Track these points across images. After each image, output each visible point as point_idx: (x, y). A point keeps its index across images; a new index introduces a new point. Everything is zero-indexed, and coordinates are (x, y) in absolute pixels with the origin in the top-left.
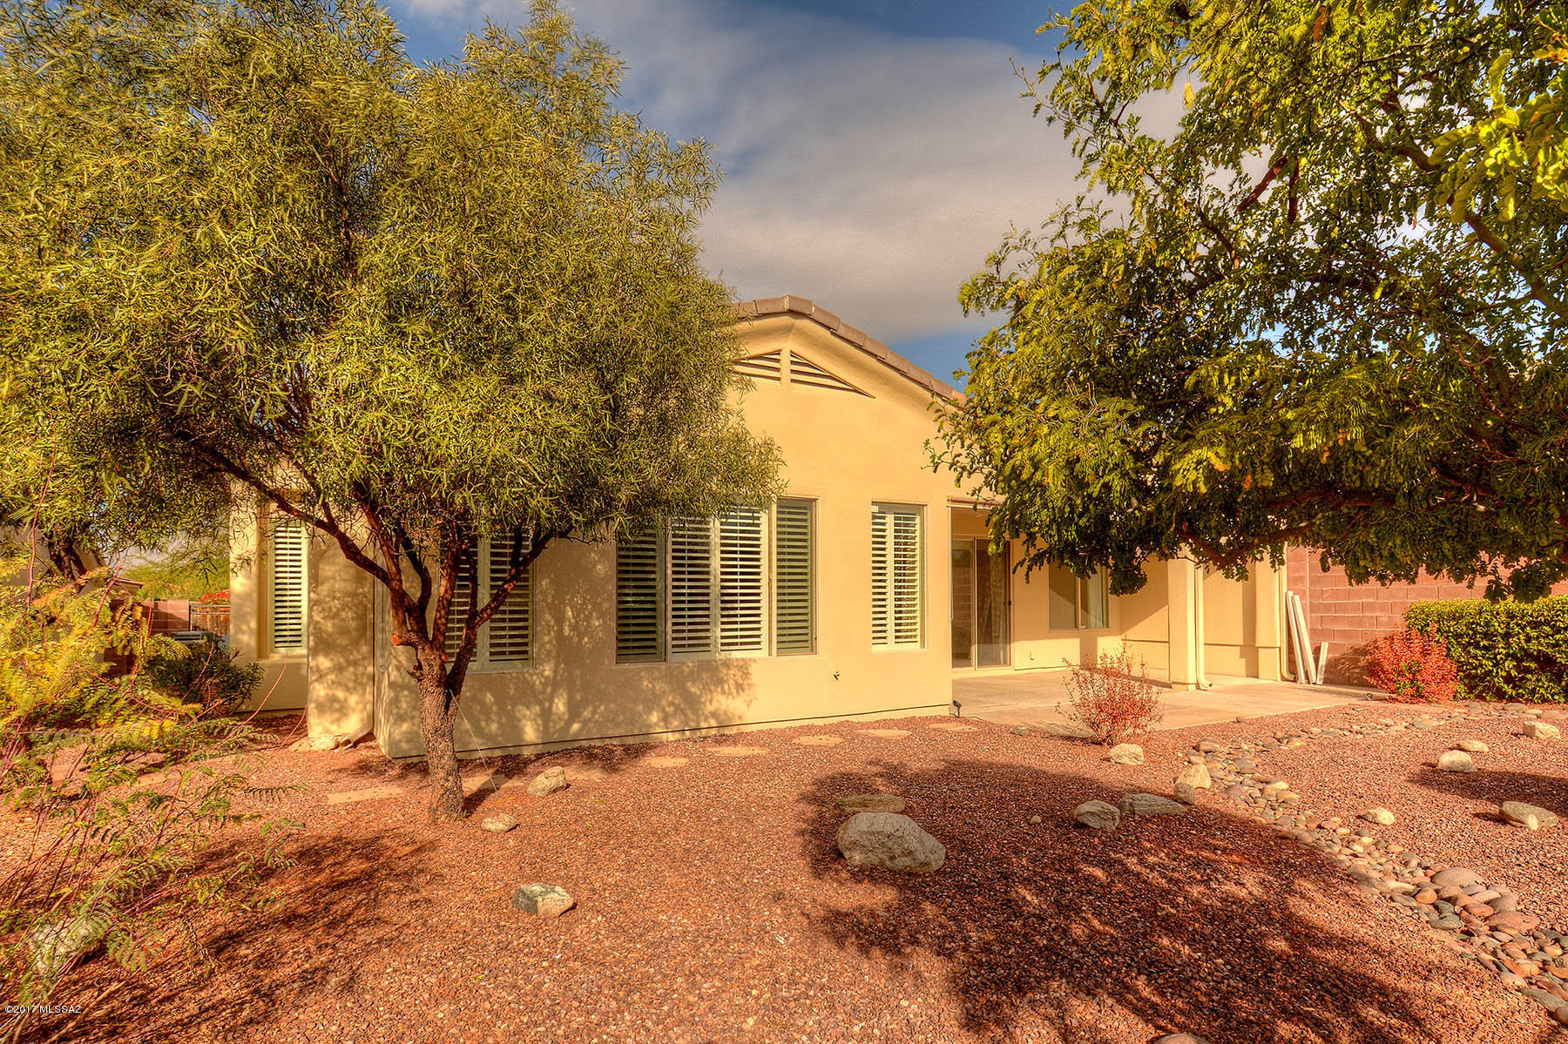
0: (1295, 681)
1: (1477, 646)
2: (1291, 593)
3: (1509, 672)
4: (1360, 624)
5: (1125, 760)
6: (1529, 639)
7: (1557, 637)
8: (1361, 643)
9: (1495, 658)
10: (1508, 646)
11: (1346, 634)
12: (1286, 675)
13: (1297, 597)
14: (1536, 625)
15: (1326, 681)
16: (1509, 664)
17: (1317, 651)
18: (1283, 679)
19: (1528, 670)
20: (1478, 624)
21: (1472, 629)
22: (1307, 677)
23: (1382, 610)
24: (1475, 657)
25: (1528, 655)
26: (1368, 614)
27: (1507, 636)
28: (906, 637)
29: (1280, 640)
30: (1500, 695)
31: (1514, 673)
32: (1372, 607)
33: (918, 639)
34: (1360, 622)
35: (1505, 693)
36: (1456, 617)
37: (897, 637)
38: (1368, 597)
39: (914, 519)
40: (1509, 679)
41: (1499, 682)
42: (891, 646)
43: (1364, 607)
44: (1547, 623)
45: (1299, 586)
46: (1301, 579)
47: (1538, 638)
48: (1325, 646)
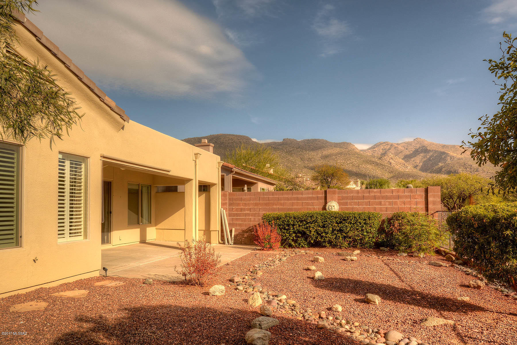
0: (224, 243)
1: (285, 229)
2: (222, 209)
3: (293, 238)
4: (245, 221)
5: (217, 294)
6: (299, 226)
7: (307, 225)
8: (245, 228)
9: (290, 233)
10: (294, 228)
11: (240, 225)
12: (220, 241)
13: (224, 211)
14: (301, 221)
15: (234, 243)
16: (294, 235)
17: (231, 231)
18: (219, 243)
19: (298, 237)
20: (285, 221)
21: (283, 223)
22: (228, 242)
23: (252, 216)
24: (284, 233)
25: (299, 232)
26: (247, 217)
27: (293, 225)
28: (75, 233)
29: (219, 228)
30: (290, 246)
31: (295, 238)
32: (248, 215)
33: (82, 233)
34: (245, 220)
35: (292, 245)
36: (278, 218)
37: (70, 233)
38: (248, 211)
39: (80, 165)
40: (293, 240)
41: (290, 241)
42: (67, 239)
43: (246, 215)
44: (305, 221)
45: (225, 206)
46: (226, 203)
47: (302, 226)
48: (233, 230)
